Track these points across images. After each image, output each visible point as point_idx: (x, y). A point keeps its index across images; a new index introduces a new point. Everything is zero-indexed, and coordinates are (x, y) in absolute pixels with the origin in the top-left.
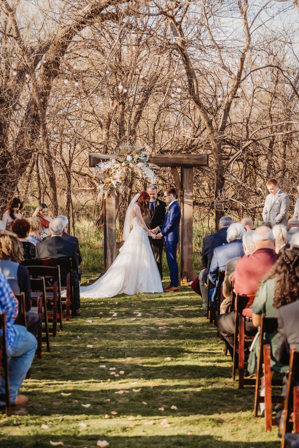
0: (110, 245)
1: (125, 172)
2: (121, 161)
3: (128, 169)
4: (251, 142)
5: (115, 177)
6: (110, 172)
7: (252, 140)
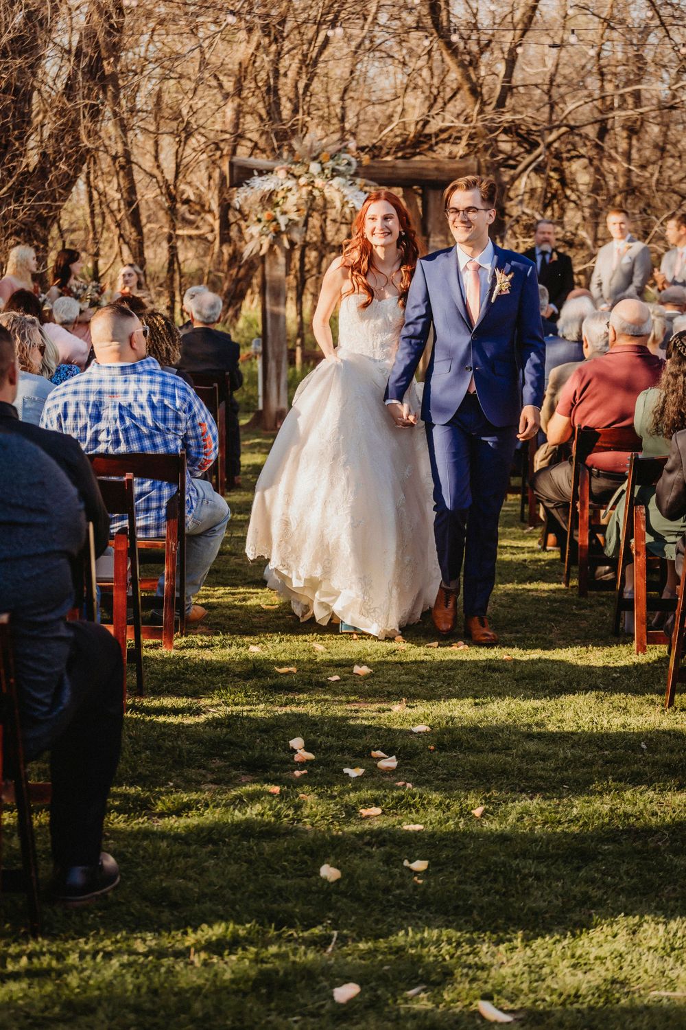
0: (274, 353)
1: (305, 197)
2: (297, 173)
3: (310, 193)
4: (563, 129)
5: (285, 208)
6: (274, 197)
7: (567, 126)
